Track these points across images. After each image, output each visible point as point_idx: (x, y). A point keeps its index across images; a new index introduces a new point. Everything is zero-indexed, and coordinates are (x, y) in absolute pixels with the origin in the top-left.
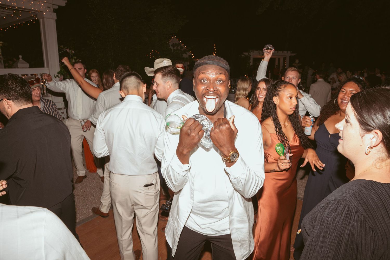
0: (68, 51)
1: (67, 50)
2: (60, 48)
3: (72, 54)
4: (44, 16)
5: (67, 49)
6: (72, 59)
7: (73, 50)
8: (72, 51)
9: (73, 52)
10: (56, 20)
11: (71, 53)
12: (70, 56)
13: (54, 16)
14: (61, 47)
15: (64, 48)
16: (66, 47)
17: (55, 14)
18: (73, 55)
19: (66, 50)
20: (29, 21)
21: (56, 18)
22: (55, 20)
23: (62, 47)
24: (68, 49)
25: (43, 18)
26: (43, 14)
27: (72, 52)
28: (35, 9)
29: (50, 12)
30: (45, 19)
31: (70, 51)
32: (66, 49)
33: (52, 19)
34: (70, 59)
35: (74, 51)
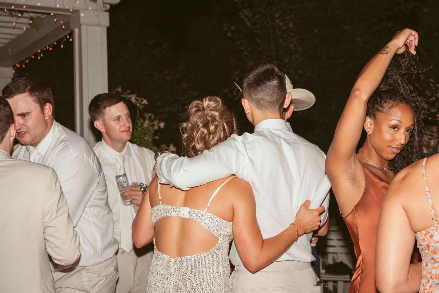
0: (133, 99)
1: (131, 98)
3: (141, 107)
4: (82, 21)
5: (131, 96)
6: (141, 120)
7: (145, 98)
8: (143, 99)
9: (145, 102)
10: (108, 29)
11: (140, 104)
12: (138, 111)
13: (105, 19)
14: (116, 90)
15: (125, 94)
16: (129, 91)
17: (107, 14)
18: (143, 109)
19: (129, 97)
20: (62, 39)
21: (108, 24)
22: (105, 30)
23: (120, 89)
24: (135, 95)
25: (79, 26)
26: (79, 17)
27: (143, 103)
28: (62, 7)
29: (95, 10)
30: (83, 28)
31: (137, 100)
32: (129, 94)
33: (98, 25)
34: (138, 119)
35: (147, 101)
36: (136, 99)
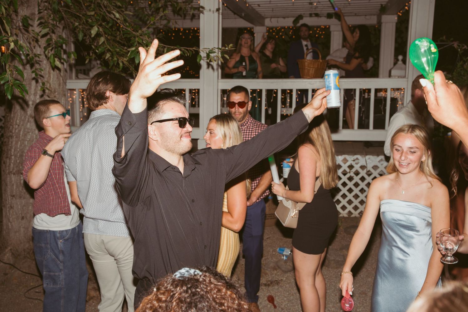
0: (455, 45)
1: (453, 44)
2: (439, 41)
3: (462, 52)
5: (454, 42)
6: (461, 62)
7: (466, 44)
8: (464, 45)
9: (465, 47)
11: (460, 49)
14: (441, 38)
15: (449, 41)
16: (452, 39)
19: (452, 43)
23: (444, 37)
24: (457, 42)
27: (464, 48)
32: (452, 41)
34: (458, 62)
36: (458, 45)
